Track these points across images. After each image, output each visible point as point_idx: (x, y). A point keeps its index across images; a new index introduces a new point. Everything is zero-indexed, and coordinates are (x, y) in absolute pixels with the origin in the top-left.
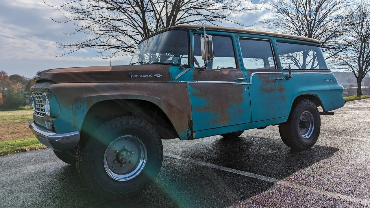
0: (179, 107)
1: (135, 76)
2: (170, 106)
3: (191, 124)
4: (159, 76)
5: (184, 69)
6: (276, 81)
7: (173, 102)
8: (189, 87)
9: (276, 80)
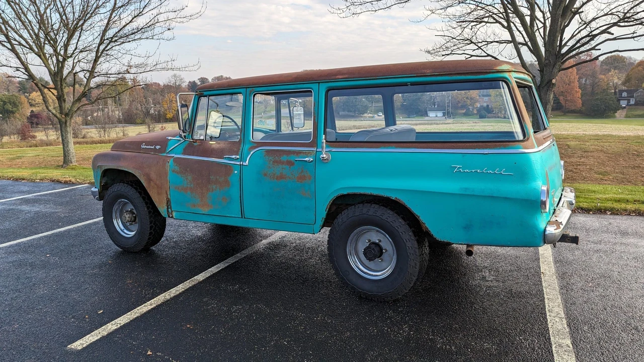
0: (158, 182)
1: (145, 147)
2: (149, 180)
3: (168, 202)
4: (158, 147)
5: (180, 140)
6: (296, 163)
7: (153, 176)
8: (171, 161)
9: (296, 160)
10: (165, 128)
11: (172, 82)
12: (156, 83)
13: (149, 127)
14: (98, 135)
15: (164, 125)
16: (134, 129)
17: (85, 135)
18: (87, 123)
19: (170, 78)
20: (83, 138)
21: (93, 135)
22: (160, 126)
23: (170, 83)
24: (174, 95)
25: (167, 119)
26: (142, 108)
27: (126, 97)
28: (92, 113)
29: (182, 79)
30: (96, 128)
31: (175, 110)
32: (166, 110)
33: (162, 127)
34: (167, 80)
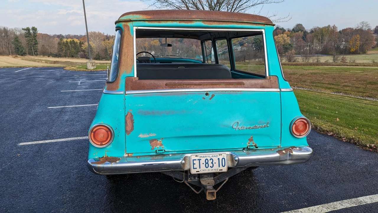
10: (345, 58)
11: (360, 27)
12: (350, 28)
13: (334, 58)
14: (302, 60)
15: (345, 56)
16: (326, 58)
17: (295, 60)
18: (299, 54)
19: (359, 24)
20: (294, 62)
21: (300, 61)
22: (342, 57)
23: (358, 28)
24: (359, 36)
25: (351, 52)
26: (335, 45)
27: (326, 38)
28: (304, 47)
29: (368, 25)
30: (302, 56)
31: (358, 46)
32: (351, 46)
33: (343, 57)
34: (356, 26)
